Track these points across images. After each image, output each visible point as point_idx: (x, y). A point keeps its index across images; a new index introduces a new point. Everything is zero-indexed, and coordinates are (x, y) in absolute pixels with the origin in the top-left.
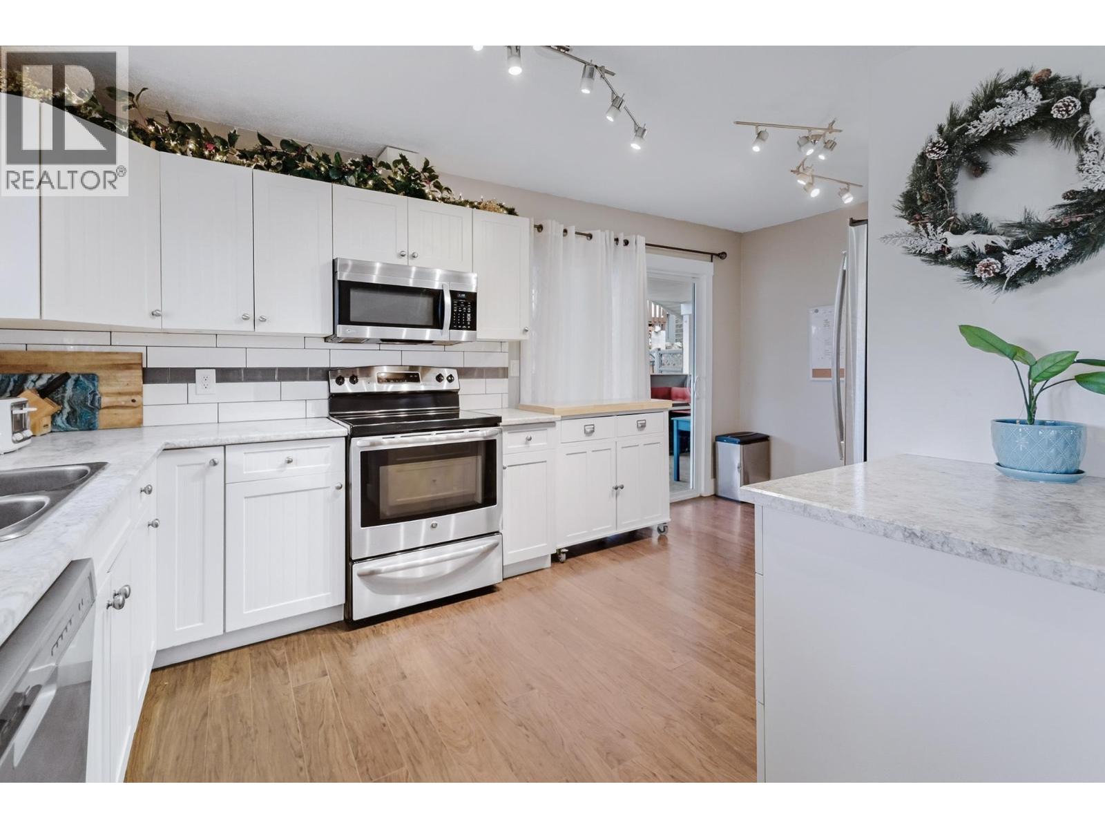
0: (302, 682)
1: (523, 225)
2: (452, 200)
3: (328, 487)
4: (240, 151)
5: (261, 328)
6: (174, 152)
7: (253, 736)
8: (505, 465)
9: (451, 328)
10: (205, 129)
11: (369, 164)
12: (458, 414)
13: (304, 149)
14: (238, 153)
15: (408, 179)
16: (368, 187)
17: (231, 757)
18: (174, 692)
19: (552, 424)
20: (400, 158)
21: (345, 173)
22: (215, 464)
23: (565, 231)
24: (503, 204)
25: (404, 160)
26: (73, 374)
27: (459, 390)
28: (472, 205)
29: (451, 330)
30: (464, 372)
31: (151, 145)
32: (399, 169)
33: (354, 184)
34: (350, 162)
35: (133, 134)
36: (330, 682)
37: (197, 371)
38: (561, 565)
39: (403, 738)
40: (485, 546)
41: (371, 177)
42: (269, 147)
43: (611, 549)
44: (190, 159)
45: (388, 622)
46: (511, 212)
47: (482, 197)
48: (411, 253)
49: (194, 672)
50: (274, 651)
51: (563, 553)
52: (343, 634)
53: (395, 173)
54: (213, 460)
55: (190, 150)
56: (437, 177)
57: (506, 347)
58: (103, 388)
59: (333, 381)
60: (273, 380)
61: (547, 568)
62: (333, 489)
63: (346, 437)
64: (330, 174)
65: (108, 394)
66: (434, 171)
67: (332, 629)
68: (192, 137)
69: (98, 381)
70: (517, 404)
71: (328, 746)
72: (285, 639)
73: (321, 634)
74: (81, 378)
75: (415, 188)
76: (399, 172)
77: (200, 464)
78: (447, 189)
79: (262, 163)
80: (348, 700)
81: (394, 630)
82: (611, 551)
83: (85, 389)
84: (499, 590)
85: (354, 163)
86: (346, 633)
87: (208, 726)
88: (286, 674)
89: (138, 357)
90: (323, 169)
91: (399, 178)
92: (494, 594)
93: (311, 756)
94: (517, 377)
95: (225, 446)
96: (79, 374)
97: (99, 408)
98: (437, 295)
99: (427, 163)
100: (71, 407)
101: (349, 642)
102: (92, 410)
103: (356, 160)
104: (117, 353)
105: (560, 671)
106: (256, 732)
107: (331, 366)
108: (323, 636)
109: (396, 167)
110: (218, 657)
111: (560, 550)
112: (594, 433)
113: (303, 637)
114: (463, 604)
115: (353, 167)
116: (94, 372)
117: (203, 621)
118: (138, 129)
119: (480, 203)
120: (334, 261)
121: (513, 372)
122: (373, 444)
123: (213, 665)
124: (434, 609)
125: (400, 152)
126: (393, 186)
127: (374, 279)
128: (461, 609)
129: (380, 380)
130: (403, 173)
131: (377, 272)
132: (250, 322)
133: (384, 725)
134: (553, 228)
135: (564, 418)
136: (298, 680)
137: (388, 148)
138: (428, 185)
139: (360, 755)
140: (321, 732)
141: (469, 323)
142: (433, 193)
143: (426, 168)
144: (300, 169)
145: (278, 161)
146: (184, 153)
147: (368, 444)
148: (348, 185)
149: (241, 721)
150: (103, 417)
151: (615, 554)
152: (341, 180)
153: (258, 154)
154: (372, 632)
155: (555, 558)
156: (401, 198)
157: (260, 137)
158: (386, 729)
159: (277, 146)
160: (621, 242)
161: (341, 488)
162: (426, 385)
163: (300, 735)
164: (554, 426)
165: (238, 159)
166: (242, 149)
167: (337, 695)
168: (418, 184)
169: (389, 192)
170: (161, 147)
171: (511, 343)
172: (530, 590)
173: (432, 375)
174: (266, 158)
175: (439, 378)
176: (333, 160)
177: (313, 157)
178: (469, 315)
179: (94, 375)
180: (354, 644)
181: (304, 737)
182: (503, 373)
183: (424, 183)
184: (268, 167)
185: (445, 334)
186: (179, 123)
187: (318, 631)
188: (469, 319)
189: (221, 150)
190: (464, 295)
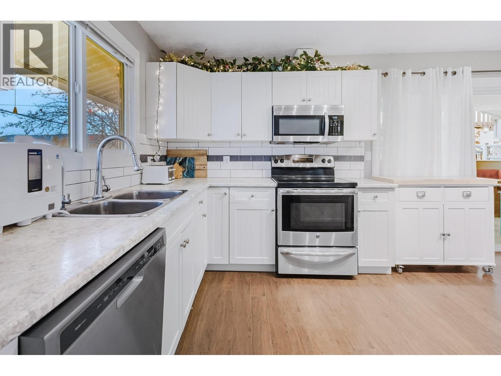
0: (254, 296)
1: (374, 74)
2: (330, 68)
3: (268, 210)
4: (238, 66)
5: (244, 139)
6: (216, 72)
7: (234, 312)
8: (359, 210)
9: (329, 134)
10: (225, 60)
11: (288, 59)
12: (334, 180)
13: (261, 59)
14: (237, 67)
15: (307, 62)
16: (288, 70)
17: (225, 318)
18: (212, 282)
19: (392, 189)
20: (303, 53)
21: (277, 66)
22: (226, 194)
23: (404, 73)
24: (361, 65)
25: (305, 53)
26: (188, 158)
27: (334, 167)
28: (342, 69)
29: (329, 136)
30: (337, 158)
31: (209, 71)
32: (303, 58)
33: (282, 70)
34: (280, 60)
35: (203, 67)
36: (266, 299)
37: (224, 157)
38: (399, 275)
39: (295, 343)
40: (347, 253)
41: (289, 65)
42: (248, 62)
43: (440, 274)
44: (221, 73)
45: (294, 279)
46: (366, 68)
47: (348, 63)
48: (308, 99)
49: (219, 276)
50: (246, 277)
51: (401, 268)
52: (274, 279)
53: (301, 61)
54: (225, 193)
55: (221, 70)
56: (322, 58)
57: (363, 144)
58: (196, 163)
59: (273, 161)
60: (250, 160)
61: (388, 274)
62: (270, 211)
63: (276, 188)
64: (271, 68)
65: (198, 165)
66: (320, 55)
67: (270, 275)
68: (221, 65)
69: (195, 160)
70: (369, 176)
71: (261, 331)
72: (251, 273)
73: (265, 275)
74: (190, 159)
75: (310, 66)
76: (303, 60)
77: (221, 194)
78: (328, 63)
79: (245, 69)
80: (272, 312)
81: (297, 284)
82: (438, 274)
83: (191, 163)
84: (355, 279)
85: (282, 60)
86: (275, 278)
87: (220, 301)
88: (249, 289)
89: (206, 151)
90: (268, 66)
91: (302, 63)
92: (352, 280)
93: (254, 333)
94: (370, 161)
95: (229, 187)
96: (190, 158)
97: (195, 170)
98: (322, 118)
99: (317, 52)
100: (188, 169)
101: (276, 283)
102: (193, 170)
103: (283, 59)
104: (200, 150)
105: (394, 344)
106: (235, 311)
107: (273, 155)
108: (266, 277)
109: (301, 57)
110: (227, 273)
111: (398, 265)
112: (424, 197)
113: (258, 274)
114: (334, 281)
115: (281, 62)
116: (194, 157)
117: (222, 257)
118: (205, 66)
119: (346, 67)
120: (272, 107)
121: (368, 158)
122: (288, 192)
123: (225, 275)
124: (318, 280)
125: (303, 50)
126: (300, 68)
127: (294, 113)
128: (332, 284)
129: (294, 162)
130: (304, 60)
131: (295, 110)
132: (240, 136)
133: (287, 332)
134: (396, 73)
135: (400, 186)
136: (253, 294)
137: (298, 50)
138: (317, 63)
139: (274, 342)
140: (259, 323)
141: (339, 132)
142: (320, 67)
143: (317, 55)
144: (259, 68)
145: (251, 67)
146: (219, 71)
147: (286, 192)
148: (279, 71)
149: (231, 304)
150: (196, 173)
151: (442, 278)
152: (276, 69)
153: (244, 65)
154: (286, 282)
155: (395, 269)
156: (304, 72)
157: (245, 58)
158: (287, 334)
159: (251, 61)
160: (449, 74)
161: (274, 210)
162: (316, 164)
163: (251, 320)
164: (394, 190)
165: (237, 69)
166: (238, 65)
167: (268, 308)
168: (312, 64)
169: (298, 71)
170: (212, 71)
171: (366, 142)
172: (376, 285)
173: (320, 160)
174: (246, 67)
175: (323, 161)
176: (273, 61)
177: (264, 62)
178: (339, 127)
179: (194, 158)
180: (278, 285)
181: (252, 321)
182: (361, 158)
183: (315, 63)
184: (247, 70)
185: (326, 138)
186: (218, 60)
187: (264, 273)
188: (339, 130)
189: (231, 67)
190: (336, 117)
